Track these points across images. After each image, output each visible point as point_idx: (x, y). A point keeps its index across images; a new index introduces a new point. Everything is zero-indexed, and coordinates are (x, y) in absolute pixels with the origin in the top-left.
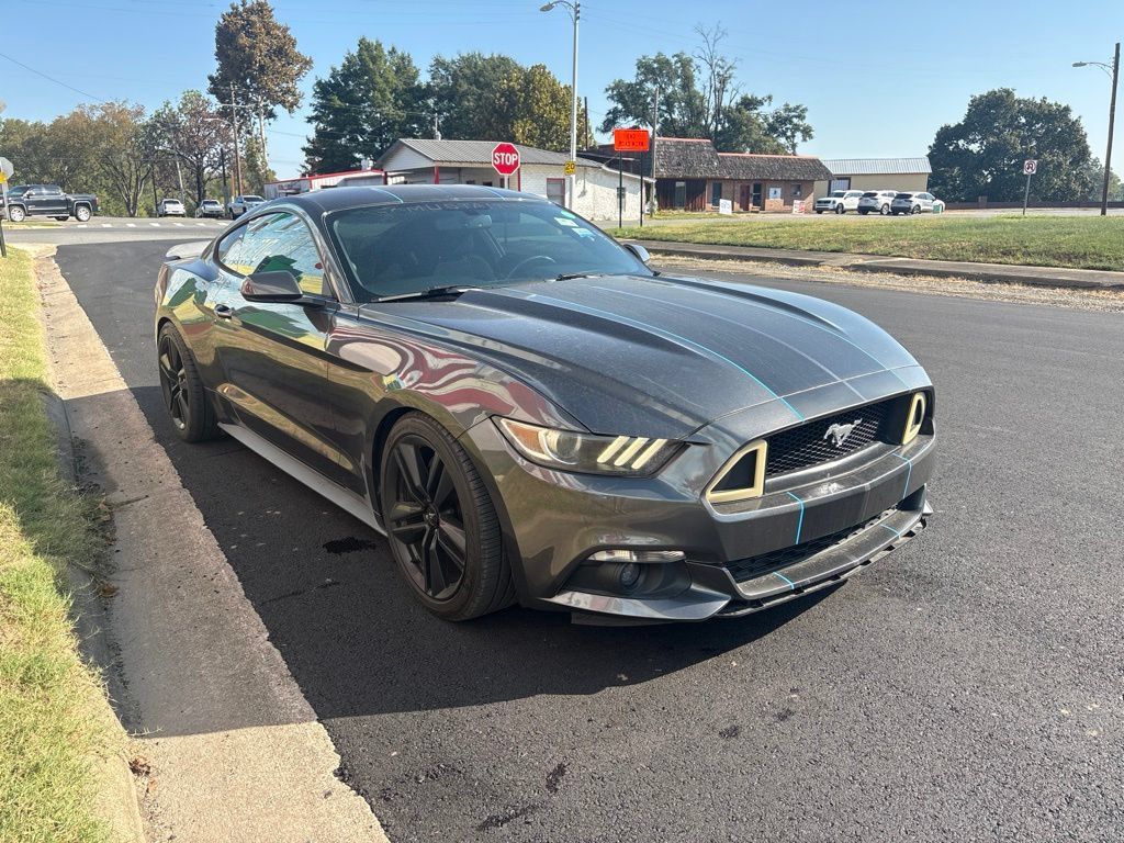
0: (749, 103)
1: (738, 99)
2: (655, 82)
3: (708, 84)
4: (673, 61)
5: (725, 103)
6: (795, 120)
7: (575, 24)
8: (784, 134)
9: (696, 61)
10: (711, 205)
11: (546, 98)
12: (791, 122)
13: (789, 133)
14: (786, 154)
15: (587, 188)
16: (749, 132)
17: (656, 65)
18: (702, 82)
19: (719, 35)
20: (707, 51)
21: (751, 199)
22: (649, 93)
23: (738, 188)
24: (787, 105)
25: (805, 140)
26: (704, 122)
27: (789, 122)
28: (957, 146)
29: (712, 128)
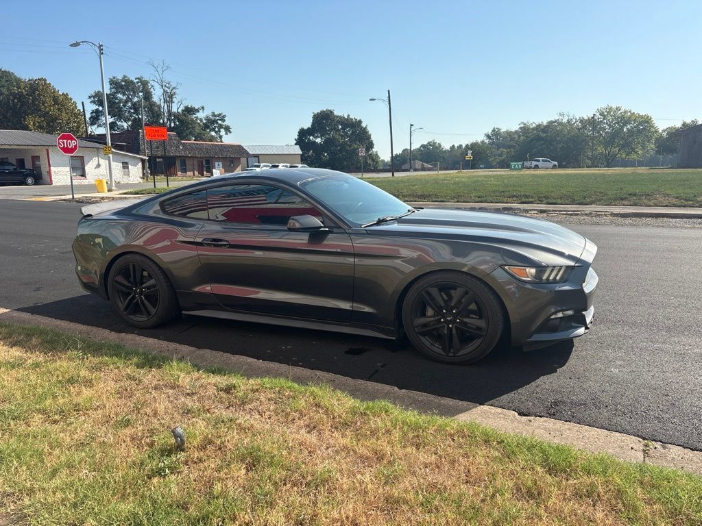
0: (189, 111)
1: (182, 108)
2: (124, 94)
3: (162, 98)
4: (135, 81)
5: (174, 109)
6: (220, 122)
7: (100, 58)
8: (214, 130)
9: (152, 82)
10: (180, 173)
11: (49, 101)
12: (217, 123)
13: (217, 129)
14: (217, 142)
15: (100, 163)
16: (193, 128)
17: (123, 83)
18: (157, 96)
19: (165, 68)
20: (158, 78)
21: (205, 169)
22: (121, 100)
23: (195, 162)
24: (213, 113)
25: (226, 134)
26: (161, 121)
27: (215, 122)
28: (309, 140)
29: (168, 125)
